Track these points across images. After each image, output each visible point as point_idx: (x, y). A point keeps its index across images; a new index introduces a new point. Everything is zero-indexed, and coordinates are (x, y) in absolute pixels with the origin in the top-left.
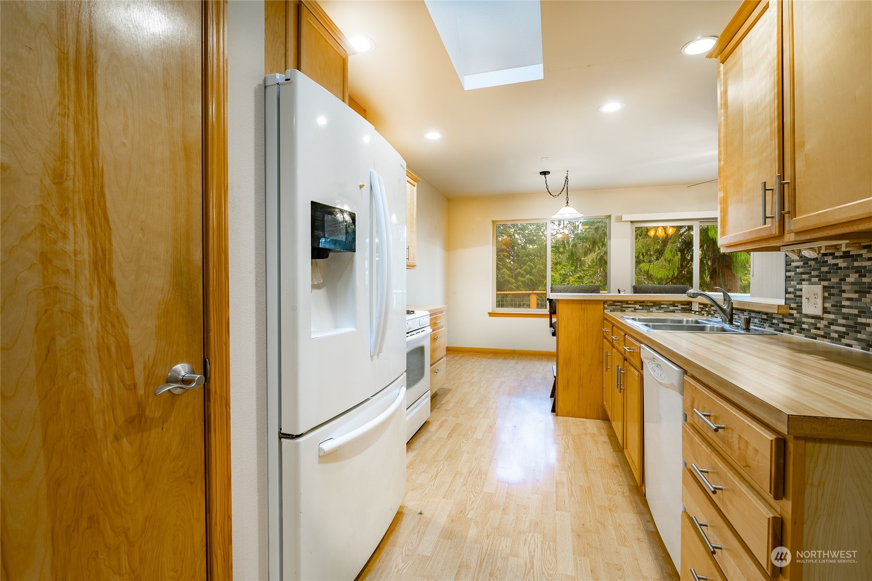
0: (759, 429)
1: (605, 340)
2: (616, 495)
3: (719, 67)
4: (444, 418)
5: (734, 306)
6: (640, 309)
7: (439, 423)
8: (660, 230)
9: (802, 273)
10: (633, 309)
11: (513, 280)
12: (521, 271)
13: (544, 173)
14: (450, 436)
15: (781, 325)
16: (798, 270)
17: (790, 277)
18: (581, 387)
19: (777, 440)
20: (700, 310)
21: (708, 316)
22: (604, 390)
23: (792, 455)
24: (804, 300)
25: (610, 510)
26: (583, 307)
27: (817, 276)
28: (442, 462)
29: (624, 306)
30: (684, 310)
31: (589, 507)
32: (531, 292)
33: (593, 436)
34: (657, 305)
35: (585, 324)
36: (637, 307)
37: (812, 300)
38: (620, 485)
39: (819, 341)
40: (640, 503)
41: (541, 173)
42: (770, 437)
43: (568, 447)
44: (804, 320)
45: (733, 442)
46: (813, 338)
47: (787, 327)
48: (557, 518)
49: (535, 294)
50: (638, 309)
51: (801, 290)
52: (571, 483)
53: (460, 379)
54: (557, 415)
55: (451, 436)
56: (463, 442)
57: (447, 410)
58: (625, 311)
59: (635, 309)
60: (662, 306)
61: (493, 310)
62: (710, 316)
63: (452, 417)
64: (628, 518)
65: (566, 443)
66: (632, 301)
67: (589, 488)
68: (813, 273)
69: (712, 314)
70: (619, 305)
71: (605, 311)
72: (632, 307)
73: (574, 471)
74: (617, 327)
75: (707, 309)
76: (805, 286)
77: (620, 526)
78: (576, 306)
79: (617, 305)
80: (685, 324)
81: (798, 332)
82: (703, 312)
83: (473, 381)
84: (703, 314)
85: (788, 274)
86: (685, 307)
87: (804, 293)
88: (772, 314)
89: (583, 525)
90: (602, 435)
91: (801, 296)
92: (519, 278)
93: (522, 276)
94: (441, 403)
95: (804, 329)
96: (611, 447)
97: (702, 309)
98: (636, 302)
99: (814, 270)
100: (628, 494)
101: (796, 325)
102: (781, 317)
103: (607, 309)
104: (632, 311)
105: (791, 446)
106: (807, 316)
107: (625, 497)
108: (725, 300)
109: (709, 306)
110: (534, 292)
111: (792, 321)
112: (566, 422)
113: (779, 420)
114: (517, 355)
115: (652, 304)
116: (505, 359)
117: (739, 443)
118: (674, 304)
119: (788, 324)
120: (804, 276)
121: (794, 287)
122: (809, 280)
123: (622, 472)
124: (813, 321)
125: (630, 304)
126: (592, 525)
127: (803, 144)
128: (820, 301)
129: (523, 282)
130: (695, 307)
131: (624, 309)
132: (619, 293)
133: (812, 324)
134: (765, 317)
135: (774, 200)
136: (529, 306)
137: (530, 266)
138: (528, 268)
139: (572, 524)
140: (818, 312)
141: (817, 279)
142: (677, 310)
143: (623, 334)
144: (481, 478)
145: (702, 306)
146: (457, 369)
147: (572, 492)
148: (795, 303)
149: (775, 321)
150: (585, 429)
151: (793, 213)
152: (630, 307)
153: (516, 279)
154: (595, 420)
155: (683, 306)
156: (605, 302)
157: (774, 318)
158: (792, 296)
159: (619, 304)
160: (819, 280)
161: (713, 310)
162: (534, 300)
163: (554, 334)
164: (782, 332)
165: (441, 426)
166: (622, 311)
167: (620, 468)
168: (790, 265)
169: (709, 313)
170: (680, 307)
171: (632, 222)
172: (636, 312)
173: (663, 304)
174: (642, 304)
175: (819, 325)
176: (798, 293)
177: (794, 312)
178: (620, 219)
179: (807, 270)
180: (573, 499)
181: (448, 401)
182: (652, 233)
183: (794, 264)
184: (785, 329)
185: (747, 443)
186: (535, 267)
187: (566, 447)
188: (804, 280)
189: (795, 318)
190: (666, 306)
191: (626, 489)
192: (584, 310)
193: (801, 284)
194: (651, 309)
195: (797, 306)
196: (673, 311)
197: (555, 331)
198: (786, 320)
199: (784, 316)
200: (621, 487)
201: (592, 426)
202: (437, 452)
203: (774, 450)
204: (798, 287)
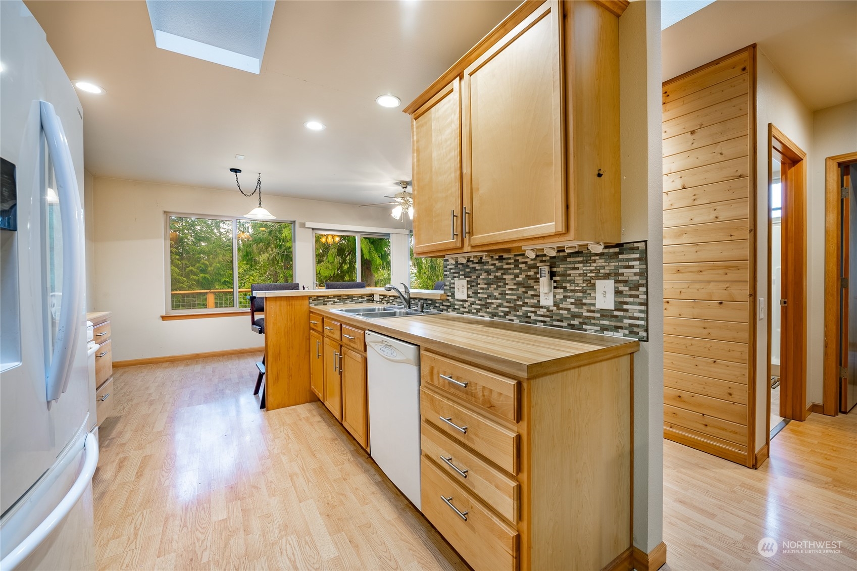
0: (502, 378)
1: (311, 331)
2: (344, 464)
3: (412, 122)
4: (121, 456)
5: (411, 296)
6: (338, 302)
7: (115, 465)
8: (330, 238)
9: (454, 273)
10: (333, 302)
11: (185, 279)
12: (194, 269)
13: (236, 171)
14: (139, 475)
15: (441, 307)
16: (452, 271)
17: (446, 275)
18: (291, 377)
19: (517, 383)
20: (381, 300)
21: (387, 304)
22: (312, 376)
23: (526, 391)
24: (456, 290)
25: (345, 479)
26: (290, 303)
27: (463, 275)
28: (140, 513)
29: (326, 300)
30: (369, 301)
31: (327, 485)
32: (209, 291)
33: (307, 419)
34: (350, 297)
35: (293, 318)
36: (336, 300)
37: (461, 290)
38: (344, 454)
39: (465, 315)
40: (363, 462)
41: (232, 170)
42: (513, 382)
43: (289, 438)
44: (456, 302)
45: (477, 392)
46: (461, 314)
47: (445, 308)
48: (303, 511)
49: (212, 292)
50: (336, 302)
51: (454, 283)
52: (303, 470)
53: (131, 400)
54: (267, 410)
55: (141, 475)
56: (163, 476)
57: (123, 445)
58: (326, 304)
59: (335, 302)
60: (354, 299)
61: (166, 312)
62: (389, 304)
63: (135, 450)
64: (360, 480)
65: (285, 434)
66: (332, 295)
67: (321, 467)
68: (461, 273)
69: (390, 303)
70: (322, 300)
71: (310, 305)
72: (332, 301)
73: (303, 458)
74: (327, 317)
75: (386, 299)
76: (456, 281)
77: (357, 489)
78: (284, 303)
79: (320, 300)
80: (377, 311)
81: (452, 311)
82: (383, 302)
83: (151, 399)
84: (384, 303)
85: (445, 273)
86: (369, 298)
87: (456, 286)
88: (435, 300)
89: (328, 504)
90: (314, 416)
91: (454, 288)
92: (192, 276)
93: (195, 274)
94: (110, 438)
95: (456, 309)
96: (325, 424)
97: (382, 299)
98: (335, 296)
99: (462, 270)
100: (352, 459)
101: (451, 307)
102: (441, 301)
103: (311, 304)
104: (332, 304)
105: (525, 385)
106: (458, 300)
107: (351, 462)
108: (406, 292)
109: (388, 296)
110: (212, 291)
111: (449, 304)
112: (279, 414)
113: (520, 370)
114: (201, 359)
115: (347, 297)
116: (188, 365)
117: (483, 392)
118: (361, 296)
119: (446, 306)
120: (455, 275)
121: (449, 281)
122: (459, 277)
123: (341, 442)
124: (461, 303)
125: (330, 298)
126: (336, 500)
127: (478, 189)
128: (465, 290)
129: (195, 280)
130: (377, 298)
131: (325, 303)
132: (304, 289)
133: (461, 305)
134: (430, 302)
135: (458, 223)
136: (205, 306)
137: (204, 264)
138: (203, 266)
139: (318, 508)
140: (465, 297)
141: (463, 277)
142: (363, 301)
143: (339, 324)
144: (204, 508)
145: (382, 297)
146: (121, 389)
147: (308, 479)
148: (450, 292)
149: (437, 305)
150: (298, 416)
151: (471, 233)
152: (330, 301)
153: (187, 276)
154: (304, 405)
155: (368, 298)
156: (310, 297)
157: (436, 303)
158: (448, 288)
159: (322, 298)
160: (465, 277)
161: (391, 300)
162: (211, 299)
163: (261, 332)
164: (442, 311)
165: (120, 467)
166: (324, 304)
167: (338, 439)
168: (447, 267)
169: (388, 302)
170: (366, 298)
171: (313, 229)
172: (335, 304)
173: (354, 297)
174: (339, 298)
175: (465, 306)
176: (452, 286)
177: (450, 298)
178: (303, 225)
179: (457, 271)
180: (311, 484)
181: (121, 433)
182: (323, 240)
183: (449, 267)
184: (444, 309)
185: (491, 391)
186: (211, 265)
187: (287, 438)
188: (455, 277)
189: (451, 302)
190: (356, 298)
191: (349, 456)
192: (292, 306)
193: (454, 280)
194: (346, 302)
195: (452, 294)
196: (361, 302)
197: (261, 329)
198: (444, 304)
199: (443, 301)
200: (345, 455)
201: (304, 410)
202: (127, 502)
203: (516, 390)
204: (452, 281)
